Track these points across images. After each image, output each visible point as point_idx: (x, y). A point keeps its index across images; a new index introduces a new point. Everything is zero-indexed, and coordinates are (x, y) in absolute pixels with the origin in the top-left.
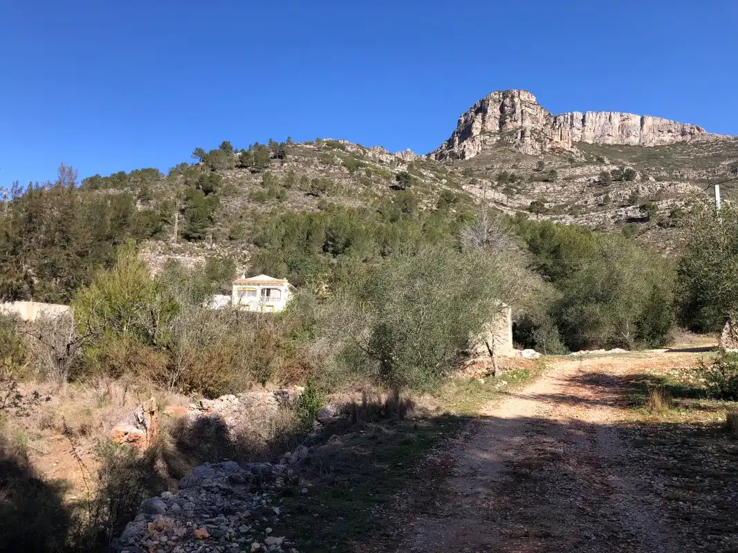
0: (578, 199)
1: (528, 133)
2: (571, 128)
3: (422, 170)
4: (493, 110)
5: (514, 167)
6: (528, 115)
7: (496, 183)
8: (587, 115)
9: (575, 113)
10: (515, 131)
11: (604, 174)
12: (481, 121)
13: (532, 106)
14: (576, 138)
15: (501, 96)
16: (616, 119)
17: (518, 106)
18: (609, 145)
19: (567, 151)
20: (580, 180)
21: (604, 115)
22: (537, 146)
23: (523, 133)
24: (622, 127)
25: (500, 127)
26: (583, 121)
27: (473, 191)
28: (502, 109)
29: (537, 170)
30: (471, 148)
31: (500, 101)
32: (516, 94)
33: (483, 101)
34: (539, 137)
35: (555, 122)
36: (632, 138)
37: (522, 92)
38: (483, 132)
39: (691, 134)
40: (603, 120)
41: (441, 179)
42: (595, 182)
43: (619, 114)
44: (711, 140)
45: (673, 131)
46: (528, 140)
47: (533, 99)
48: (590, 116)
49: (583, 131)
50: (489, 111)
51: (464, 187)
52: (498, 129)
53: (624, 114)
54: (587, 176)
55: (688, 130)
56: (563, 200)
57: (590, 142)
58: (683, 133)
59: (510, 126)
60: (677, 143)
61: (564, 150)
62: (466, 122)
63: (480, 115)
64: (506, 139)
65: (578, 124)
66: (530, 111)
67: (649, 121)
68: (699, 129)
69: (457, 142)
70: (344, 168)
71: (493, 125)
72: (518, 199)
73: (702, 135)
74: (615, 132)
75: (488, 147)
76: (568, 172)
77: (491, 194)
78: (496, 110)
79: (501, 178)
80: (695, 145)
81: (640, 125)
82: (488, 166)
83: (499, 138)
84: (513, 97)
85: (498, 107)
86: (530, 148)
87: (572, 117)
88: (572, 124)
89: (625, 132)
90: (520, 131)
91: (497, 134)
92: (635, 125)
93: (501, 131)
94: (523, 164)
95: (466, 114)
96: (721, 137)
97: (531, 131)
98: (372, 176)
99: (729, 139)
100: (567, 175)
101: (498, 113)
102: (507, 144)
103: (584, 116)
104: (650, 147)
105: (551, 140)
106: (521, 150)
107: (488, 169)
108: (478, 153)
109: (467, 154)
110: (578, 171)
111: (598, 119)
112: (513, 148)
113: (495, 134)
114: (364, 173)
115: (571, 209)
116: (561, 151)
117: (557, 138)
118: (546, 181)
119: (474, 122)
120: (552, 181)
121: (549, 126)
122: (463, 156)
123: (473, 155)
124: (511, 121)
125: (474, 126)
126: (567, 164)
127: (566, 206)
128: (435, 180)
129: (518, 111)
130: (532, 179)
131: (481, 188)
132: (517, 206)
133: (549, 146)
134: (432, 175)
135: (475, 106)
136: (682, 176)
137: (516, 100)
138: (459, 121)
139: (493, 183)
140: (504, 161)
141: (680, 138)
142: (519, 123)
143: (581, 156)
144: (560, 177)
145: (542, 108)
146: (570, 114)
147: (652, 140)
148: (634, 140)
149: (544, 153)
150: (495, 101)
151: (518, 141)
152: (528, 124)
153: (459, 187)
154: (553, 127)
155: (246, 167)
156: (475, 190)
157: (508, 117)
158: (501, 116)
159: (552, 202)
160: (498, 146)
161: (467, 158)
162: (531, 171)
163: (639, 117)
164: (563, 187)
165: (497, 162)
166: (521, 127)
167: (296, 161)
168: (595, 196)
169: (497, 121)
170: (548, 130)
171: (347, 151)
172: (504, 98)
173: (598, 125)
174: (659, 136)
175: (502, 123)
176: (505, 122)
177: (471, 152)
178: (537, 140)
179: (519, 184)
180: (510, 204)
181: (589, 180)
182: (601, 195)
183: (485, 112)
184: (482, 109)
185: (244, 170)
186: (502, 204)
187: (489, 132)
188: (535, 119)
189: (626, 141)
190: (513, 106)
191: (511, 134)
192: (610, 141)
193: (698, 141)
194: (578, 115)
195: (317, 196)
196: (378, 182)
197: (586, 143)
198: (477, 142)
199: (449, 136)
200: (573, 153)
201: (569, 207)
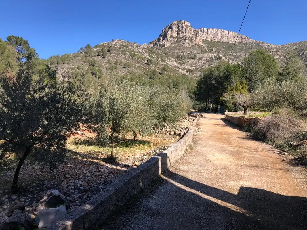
0: (203, 66)
1: (187, 38)
2: (203, 34)
3: (153, 55)
4: (175, 28)
5: (182, 52)
6: (187, 31)
7: (176, 59)
8: (209, 29)
9: (204, 28)
10: (183, 37)
11: (212, 57)
12: (170, 32)
13: (189, 27)
14: (204, 38)
15: (178, 23)
16: (219, 31)
17: (184, 27)
18: (216, 42)
19: (201, 45)
20: (204, 59)
21: (215, 30)
22: (190, 43)
23: (185, 38)
24: (221, 35)
25: (177, 35)
26: (207, 31)
27: (169, 63)
28: (178, 28)
29: (190, 54)
30: (167, 43)
31: (177, 25)
32: (184, 23)
33: (171, 24)
34: (191, 39)
35: (197, 33)
36: (224, 39)
37: (185, 22)
38: (171, 37)
39: (245, 39)
40: (214, 32)
41: (159, 58)
42: (209, 60)
43: (220, 30)
44: (251, 42)
45: (239, 37)
46: (187, 40)
47: (190, 25)
48: (210, 30)
49: (207, 36)
50: (174, 28)
51: (166, 61)
52: (176, 35)
53: (222, 30)
54: (207, 57)
55: (244, 38)
56: (198, 66)
57: (209, 40)
58: (242, 39)
59: (181, 35)
60: (240, 42)
61: (200, 45)
62: (165, 31)
63: (170, 30)
64: (179, 40)
65: (205, 33)
66: (188, 29)
67: (231, 33)
68: (247, 38)
69: (161, 40)
70: (130, 56)
71: (175, 34)
72: (183, 66)
73: (248, 40)
74: (218, 36)
75: (173, 43)
76: (200, 56)
77: (175, 64)
78: (176, 28)
79: (178, 57)
80: (246, 43)
81: (227, 34)
82: (173, 51)
83: (177, 39)
84: (182, 24)
85: (177, 27)
86: (188, 44)
87: (203, 30)
88: (203, 33)
89: (222, 37)
90: (184, 37)
91: (176, 37)
92: (226, 34)
93: (177, 36)
94: (185, 51)
95: (165, 29)
96: (255, 41)
97: (188, 37)
98: (139, 59)
99: (257, 42)
100: (200, 57)
101: (177, 29)
102: (180, 42)
103: (208, 30)
104: (230, 43)
105: (195, 41)
106: (184, 45)
107: (173, 52)
108: (169, 45)
109: (165, 45)
110: (204, 55)
111: (212, 31)
112: (182, 44)
113: (175, 37)
114: (136, 58)
115: (200, 70)
116: (199, 45)
117: (197, 40)
118: (193, 59)
119: (168, 32)
120: (195, 59)
121: (195, 35)
122: (164, 46)
123: (167, 46)
124: (181, 33)
125: (168, 34)
126: (200, 52)
127: (199, 68)
128: (157, 59)
129: (184, 29)
130: (188, 58)
131: (172, 62)
132: (183, 68)
133: (194, 43)
134: (156, 57)
135: (168, 26)
136: (240, 55)
137: (183, 25)
138: (162, 31)
139: (175, 59)
140: (179, 49)
141: (241, 40)
142: (184, 34)
143: (206, 47)
144: (197, 57)
145: (193, 28)
146: (203, 29)
147: (232, 40)
148: (225, 40)
149: (192, 46)
150: (176, 25)
151: (183, 41)
152: (187, 34)
153: (165, 62)
154: (196, 35)
155: (100, 56)
156: (170, 62)
157: (180, 31)
158: (178, 31)
159: (194, 67)
160: (177, 43)
161: (165, 47)
162: (187, 54)
163: (228, 31)
164: (198, 61)
165: (176, 50)
166: (185, 35)
167: (114, 53)
168: (208, 65)
169: (176, 33)
170: (194, 36)
171: (129, 48)
172: (179, 24)
173: (212, 33)
174: (234, 39)
175: (178, 34)
176: (179, 33)
177: (167, 44)
178: (190, 41)
179: (184, 59)
180: (181, 68)
181: (207, 59)
182: (210, 65)
183: (172, 29)
184: (171, 27)
185: (99, 56)
186: (178, 68)
187: (173, 37)
188: (190, 32)
189: (222, 40)
190: (182, 27)
191: (181, 38)
192: (216, 40)
193: (247, 42)
194: (206, 29)
195: (126, 68)
196: (141, 61)
197: (208, 40)
198: (169, 40)
199: (158, 37)
200: (203, 46)
201: (200, 69)
